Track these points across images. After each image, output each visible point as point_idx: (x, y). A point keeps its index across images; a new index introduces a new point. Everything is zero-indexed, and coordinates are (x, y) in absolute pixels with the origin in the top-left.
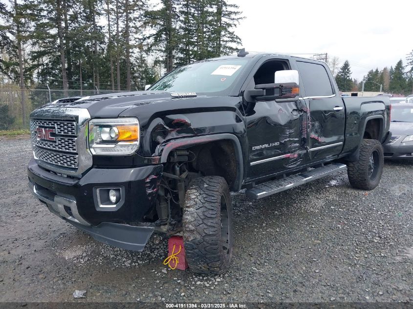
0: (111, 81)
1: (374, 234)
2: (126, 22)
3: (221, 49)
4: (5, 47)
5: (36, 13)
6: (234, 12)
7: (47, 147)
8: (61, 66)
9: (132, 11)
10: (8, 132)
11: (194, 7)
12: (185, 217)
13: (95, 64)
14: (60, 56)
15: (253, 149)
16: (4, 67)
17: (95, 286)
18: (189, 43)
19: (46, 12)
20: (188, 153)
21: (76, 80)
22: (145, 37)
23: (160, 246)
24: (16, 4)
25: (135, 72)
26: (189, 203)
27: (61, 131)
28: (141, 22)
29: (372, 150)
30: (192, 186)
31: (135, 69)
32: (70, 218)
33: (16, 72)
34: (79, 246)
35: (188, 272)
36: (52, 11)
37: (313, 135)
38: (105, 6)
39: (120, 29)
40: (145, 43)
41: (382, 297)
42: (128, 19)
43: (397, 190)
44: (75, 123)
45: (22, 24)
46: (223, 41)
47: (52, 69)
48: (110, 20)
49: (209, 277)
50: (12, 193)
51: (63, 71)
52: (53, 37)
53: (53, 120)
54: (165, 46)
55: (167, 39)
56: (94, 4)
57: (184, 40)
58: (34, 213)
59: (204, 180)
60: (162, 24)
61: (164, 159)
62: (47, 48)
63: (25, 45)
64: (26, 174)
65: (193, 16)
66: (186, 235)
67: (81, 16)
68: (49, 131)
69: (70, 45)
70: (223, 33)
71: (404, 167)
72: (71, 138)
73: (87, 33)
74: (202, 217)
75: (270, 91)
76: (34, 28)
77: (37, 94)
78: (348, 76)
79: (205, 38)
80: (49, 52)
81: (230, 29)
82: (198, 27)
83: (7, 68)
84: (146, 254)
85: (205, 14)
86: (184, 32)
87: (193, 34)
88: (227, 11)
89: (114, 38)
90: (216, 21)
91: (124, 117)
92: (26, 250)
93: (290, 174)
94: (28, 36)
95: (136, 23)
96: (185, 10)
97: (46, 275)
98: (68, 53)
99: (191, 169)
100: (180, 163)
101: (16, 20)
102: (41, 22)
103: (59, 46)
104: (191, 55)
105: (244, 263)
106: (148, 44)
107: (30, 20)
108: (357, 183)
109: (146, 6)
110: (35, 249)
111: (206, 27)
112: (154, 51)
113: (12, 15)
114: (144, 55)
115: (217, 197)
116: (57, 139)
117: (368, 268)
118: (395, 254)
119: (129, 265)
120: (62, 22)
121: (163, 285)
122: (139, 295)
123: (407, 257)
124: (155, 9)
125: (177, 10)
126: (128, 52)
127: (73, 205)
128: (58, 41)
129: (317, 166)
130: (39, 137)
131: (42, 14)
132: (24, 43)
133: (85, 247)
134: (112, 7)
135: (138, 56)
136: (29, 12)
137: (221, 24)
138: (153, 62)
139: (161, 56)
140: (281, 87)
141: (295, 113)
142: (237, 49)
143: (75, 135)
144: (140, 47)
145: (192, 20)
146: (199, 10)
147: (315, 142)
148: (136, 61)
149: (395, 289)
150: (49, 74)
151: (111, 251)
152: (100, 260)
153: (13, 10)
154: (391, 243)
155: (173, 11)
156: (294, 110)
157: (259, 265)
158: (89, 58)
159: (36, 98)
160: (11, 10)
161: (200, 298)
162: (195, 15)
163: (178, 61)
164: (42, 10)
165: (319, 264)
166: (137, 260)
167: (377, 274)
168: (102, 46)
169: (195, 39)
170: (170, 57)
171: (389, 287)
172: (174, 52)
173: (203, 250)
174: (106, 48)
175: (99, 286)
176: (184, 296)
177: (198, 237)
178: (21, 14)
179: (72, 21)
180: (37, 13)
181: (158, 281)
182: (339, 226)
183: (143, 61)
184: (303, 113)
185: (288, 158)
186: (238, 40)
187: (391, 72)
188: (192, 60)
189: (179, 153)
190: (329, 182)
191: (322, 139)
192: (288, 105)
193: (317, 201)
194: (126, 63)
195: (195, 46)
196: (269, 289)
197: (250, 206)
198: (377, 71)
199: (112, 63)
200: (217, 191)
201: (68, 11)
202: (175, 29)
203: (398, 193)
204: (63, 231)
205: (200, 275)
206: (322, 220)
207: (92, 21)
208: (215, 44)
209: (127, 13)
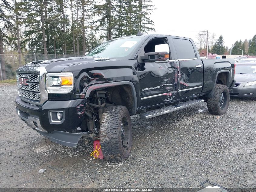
0: (73, 49)
1: (216, 140)
2: (82, 12)
3: (142, 28)
4: (9, 28)
5: (27, 7)
6: (150, 5)
7: (25, 89)
8: (43, 40)
9: (86, 5)
10: (10, 81)
11: (124, 3)
12: (101, 128)
13: (64, 38)
14: (42, 34)
15: (143, 90)
16: (8, 41)
17: (51, 167)
18: (121, 25)
19: (34, 7)
20: (105, 92)
21: (52, 48)
22: (94, 21)
23: (91, 146)
24: (16, 2)
25: (88, 43)
26: (103, 121)
27: (32, 80)
28: (92, 12)
29: (221, 91)
30: (106, 111)
31: (88, 41)
32: (37, 128)
33: (16, 44)
34: (45, 146)
35: (105, 160)
36: (38, 5)
37: (182, 82)
38: (70, 3)
39: (79, 17)
40: (94, 25)
41: (211, 174)
42: (84, 10)
43: (237, 116)
44: (38, 75)
45: (19, 14)
46: (143, 23)
47: (38, 41)
48: (73, 11)
49: (116, 163)
50: (10, 117)
51: (44, 43)
52: (38, 22)
53: (28, 74)
54: (107, 27)
55: (108, 22)
56: (63, 2)
57: (119, 23)
58: (21, 128)
59: (113, 108)
60: (105, 13)
61: (87, 95)
62: (34, 28)
63: (21, 27)
64: (15, 104)
65: (124, 8)
66: (101, 138)
67: (55, 9)
68: (25, 80)
69: (49, 27)
70: (142, 18)
71: (246, 101)
72: (36, 84)
73: (59, 19)
74: (110, 128)
75: (153, 57)
76: (27, 16)
77: (28, 57)
78: (222, 45)
79: (132, 21)
80: (36, 31)
81: (147, 16)
82: (127, 14)
83: (11, 41)
84: (82, 150)
85: (131, 7)
86: (119, 18)
87: (124, 19)
88: (145, 5)
89: (75, 22)
90: (138, 11)
91: (65, 72)
92: (15, 148)
93: (168, 105)
94: (23, 22)
95: (88, 12)
96: (119, 4)
97: (25, 161)
98: (47, 32)
99: (108, 101)
100: (101, 98)
101: (16, 12)
102: (31, 12)
103: (41, 28)
104: (123, 32)
105: (137, 155)
106: (96, 26)
107: (24, 12)
108: (213, 111)
109: (95, 2)
110: (20, 147)
111: (132, 15)
112: (100, 30)
113: (13, 9)
114: (94, 32)
115: (120, 117)
116: (29, 84)
117: (208, 159)
118: (225, 151)
119: (72, 156)
120: (43, 13)
121: (89, 167)
122: (75, 172)
123: (232, 153)
124: (101, 4)
125: (114, 5)
126: (84, 31)
127: (38, 121)
128: (41, 25)
129: (185, 101)
130: (20, 83)
131: (31, 8)
132: (21, 26)
133: (48, 146)
134: (74, 3)
135: (90, 33)
136: (23, 6)
137: (141, 12)
138: (99, 37)
139: (104, 33)
140: (158, 54)
141: (170, 69)
142: (151, 28)
143: (39, 82)
144: (91, 27)
145: (124, 11)
146: (128, 4)
147: (183, 86)
148: (89, 36)
149: (220, 170)
150: (36, 45)
151: (63, 148)
152: (56, 153)
153: (14, 6)
154: (224, 145)
155: (111, 5)
156: (169, 67)
157: (145, 156)
158: (60, 35)
159: (28, 59)
160: (13, 6)
161: (108, 174)
162: (125, 7)
163: (114, 36)
164: (31, 5)
165: (180, 157)
166: (76, 154)
167: (212, 162)
168: (68, 27)
169: (125, 22)
170: (110, 34)
171: (217, 169)
172: (112, 31)
173: (111, 147)
174: (71, 28)
175: (53, 167)
176: (100, 172)
177: (108, 139)
178: (19, 8)
179: (50, 12)
180: (29, 7)
181: (87, 165)
182: (197, 135)
183: (93, 36)
184: (175, 69)
185: (166, 96)
186: (152, 23)
187: (250, 42)
188: (124, 35)
189: (100, 92)
190: (197, 110)
191: (188, 85)
192: (166, 64)
193: (187, 121)
194: (83, 38)
195: (126, 26)
196: (149, 170)
197: (147, 124)
198: (241, 41)
199: (74, 37)
200: (119, 114)
201: (47, 5)
202: (113, 16)
203: (237, 117)
204: (37, 137)
205: (111, 161)
206: (188, 133)
207: (62, 12)
208: (138, 25)
209: (83, 7)
